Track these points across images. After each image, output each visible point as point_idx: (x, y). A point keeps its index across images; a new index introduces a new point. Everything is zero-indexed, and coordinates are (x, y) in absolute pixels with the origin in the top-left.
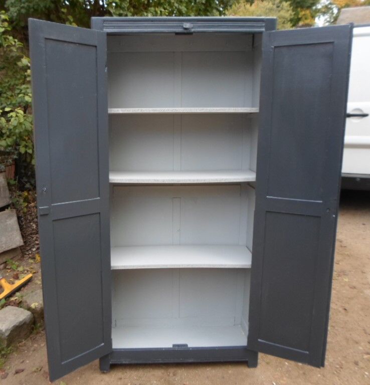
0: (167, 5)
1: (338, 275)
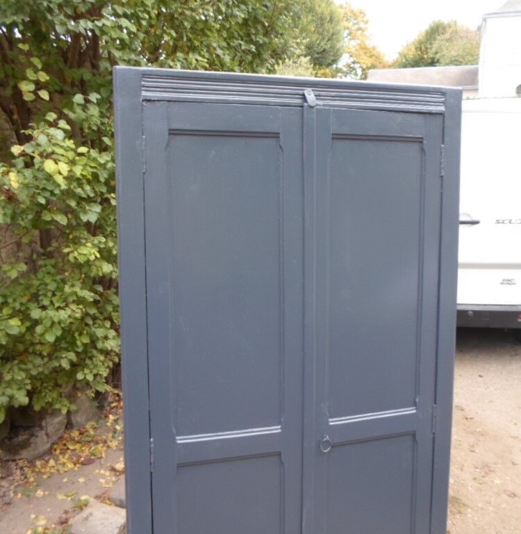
0: (205, 51)
1: (483, 474)
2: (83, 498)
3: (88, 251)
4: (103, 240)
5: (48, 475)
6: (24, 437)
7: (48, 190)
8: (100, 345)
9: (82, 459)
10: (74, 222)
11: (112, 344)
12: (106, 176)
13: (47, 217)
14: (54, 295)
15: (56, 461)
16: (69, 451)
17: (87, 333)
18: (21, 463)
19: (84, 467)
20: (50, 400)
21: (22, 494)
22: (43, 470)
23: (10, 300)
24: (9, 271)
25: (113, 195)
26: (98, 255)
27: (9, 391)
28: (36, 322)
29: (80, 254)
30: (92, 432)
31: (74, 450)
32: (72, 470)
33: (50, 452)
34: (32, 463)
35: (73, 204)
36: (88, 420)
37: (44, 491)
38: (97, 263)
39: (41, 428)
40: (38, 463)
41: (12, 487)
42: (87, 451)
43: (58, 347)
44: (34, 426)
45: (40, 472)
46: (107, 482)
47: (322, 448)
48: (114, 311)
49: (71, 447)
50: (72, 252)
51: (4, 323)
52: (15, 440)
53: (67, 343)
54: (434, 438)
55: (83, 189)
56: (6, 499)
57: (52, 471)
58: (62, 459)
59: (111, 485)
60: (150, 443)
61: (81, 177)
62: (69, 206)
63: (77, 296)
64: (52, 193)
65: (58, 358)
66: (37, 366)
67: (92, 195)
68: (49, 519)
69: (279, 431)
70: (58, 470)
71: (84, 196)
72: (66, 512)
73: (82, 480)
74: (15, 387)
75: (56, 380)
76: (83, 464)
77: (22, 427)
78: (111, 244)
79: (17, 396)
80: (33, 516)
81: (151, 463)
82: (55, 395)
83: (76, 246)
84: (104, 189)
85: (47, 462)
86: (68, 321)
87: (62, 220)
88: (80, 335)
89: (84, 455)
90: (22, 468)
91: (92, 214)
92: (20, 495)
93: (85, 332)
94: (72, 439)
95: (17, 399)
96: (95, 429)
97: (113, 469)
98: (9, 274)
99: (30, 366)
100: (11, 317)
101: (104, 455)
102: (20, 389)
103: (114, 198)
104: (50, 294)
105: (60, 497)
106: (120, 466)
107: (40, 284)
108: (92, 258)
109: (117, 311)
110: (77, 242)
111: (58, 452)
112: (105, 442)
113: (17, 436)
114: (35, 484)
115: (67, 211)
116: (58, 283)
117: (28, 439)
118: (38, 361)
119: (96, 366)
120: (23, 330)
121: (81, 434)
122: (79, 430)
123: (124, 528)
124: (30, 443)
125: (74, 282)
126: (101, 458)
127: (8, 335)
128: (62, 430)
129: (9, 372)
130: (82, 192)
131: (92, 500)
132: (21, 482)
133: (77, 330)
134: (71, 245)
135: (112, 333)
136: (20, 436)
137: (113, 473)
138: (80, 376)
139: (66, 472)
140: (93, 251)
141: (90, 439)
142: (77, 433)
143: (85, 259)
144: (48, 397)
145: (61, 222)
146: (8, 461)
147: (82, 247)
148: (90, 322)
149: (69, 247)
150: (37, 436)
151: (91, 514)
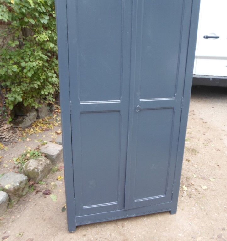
1: (207, 142)
2: (45, 142)
3: (44, 36)
4: (50, 32)
5: (31, 134)
6: (21, 119)
7: (26, 7)
8: (50, 80)
9: (44, 129)
10: (38, 23)
11: (55, 80)
12: (50, 3)
13: (26, 20)
14: (30, 57)
15: (34, 129)
16: (38, 126)
17: (45, 75)
18: (20, 129)
19: (45, 132)
20: (31, 102)
21: (21, 140)
22: (29, 132)
23: (12, 57)
24: (12, 44)
25: (53, 12)
26: (48, 39)
27: (14, 96)
28: (24, 68)
29: (40, 38)
30: (47, 120)
31: (40, 126)
32: (40, 132)
33: (31, 126)
34: (24, 129)
35: (37, 14)
36: (46, 116)
37: (29, 139)
38: (48, 43)
39: (27, 116)
40: (27, 130)
41: (17, 137)
42: (46, 127)
43: (33, 80)
44: (24, 115)
45: (28, 133)
46: (54, 137)
47: (136, 110)
48: (55, 66)
49: (39, 125)
50: (37, 37)
51: (11, 66)
52: (17, 120)
53: (37, 78)
54: (181, 111)
55: (41, 8)
56: (15, 140)
57: (32, 132)
58: (36, 129)
59: (56, 138)
60: (70, 103)
61: (40, 2)
62: (35, 15)
63: (40, 56)
64: (28, 8)
65: (33, 84)
66: (25, 87)
67: (45, 11)
68: (32, 148)
69: (120, 102)
70: (35, 133)
71: (41, 11)
72: (39, 146)
73: (44, 136)
74: (17, 94)
75: (32, 94)
76: (44, 131)
77: (19, 115)
78: (53, 35)
79: (17, 98)
80: (26, 147)
81: (70, 111)
82: (32, 100)
83: (39, 35)
84: (50, 9)
85: (30, 129)
86: (37, 67)
87: (32, 22)
88: (42, 75)
89: (45, 128)
90: (20, 131)
91: (45, 20)
92: (20, 140)
93: (44, 74)
94: (40, 122)
95: (17, 99)
96: (49, 119)
97: (56, 133)
98: (12, 45)
99: (22, 86)
100: (13, 64)
101: (52, 128)
102: (18, 95)
103: (54, 14)
104: (28, 56)
105: (36, 141)
106: (59, 132)
107: (24, 52)
108: (46, 40)
109: (57, 67)
110: (39, 33)
111: (34, 126)
112: (53, 124)
113: (18, 119)
114: (26, 136)
115: (35, 18)
116: (32, 52)
117: (22, 120)
118: (25, 85)
119: (49, 89)
120: (18, 71)
121: (43, 121)
122: (42, 119)
123: (61, 151)
124: (23, 122)
125: (38, 51)
126: (52, 129)
127: (12, 71)
128: (35, 119)
129: (13, 88)
130: (41, 9)
131: (48, 142)
132: (20, 136)
133: (40, 73)
134: (37, 34)
135: (55, 75)
136: (19, 119)
137: (56, 134)
138: (42, 92)
139: (38, 133)
140: (46, 36)
141: (47, 123)
142: (42, 120)
143: (43, 40)
144: (29, 100)
145: (32, 23)
146: (15, 128)
147: (41, 35)
148: (46, 69)
149: (36, 34)
150: (25, 119)
151: (48, 146)
